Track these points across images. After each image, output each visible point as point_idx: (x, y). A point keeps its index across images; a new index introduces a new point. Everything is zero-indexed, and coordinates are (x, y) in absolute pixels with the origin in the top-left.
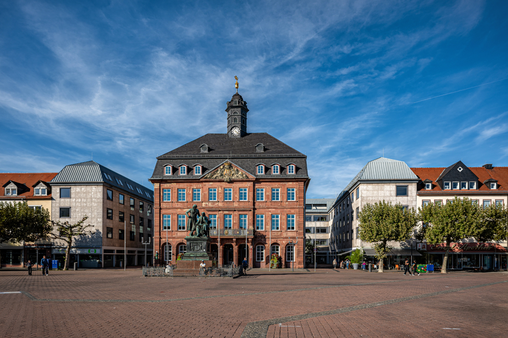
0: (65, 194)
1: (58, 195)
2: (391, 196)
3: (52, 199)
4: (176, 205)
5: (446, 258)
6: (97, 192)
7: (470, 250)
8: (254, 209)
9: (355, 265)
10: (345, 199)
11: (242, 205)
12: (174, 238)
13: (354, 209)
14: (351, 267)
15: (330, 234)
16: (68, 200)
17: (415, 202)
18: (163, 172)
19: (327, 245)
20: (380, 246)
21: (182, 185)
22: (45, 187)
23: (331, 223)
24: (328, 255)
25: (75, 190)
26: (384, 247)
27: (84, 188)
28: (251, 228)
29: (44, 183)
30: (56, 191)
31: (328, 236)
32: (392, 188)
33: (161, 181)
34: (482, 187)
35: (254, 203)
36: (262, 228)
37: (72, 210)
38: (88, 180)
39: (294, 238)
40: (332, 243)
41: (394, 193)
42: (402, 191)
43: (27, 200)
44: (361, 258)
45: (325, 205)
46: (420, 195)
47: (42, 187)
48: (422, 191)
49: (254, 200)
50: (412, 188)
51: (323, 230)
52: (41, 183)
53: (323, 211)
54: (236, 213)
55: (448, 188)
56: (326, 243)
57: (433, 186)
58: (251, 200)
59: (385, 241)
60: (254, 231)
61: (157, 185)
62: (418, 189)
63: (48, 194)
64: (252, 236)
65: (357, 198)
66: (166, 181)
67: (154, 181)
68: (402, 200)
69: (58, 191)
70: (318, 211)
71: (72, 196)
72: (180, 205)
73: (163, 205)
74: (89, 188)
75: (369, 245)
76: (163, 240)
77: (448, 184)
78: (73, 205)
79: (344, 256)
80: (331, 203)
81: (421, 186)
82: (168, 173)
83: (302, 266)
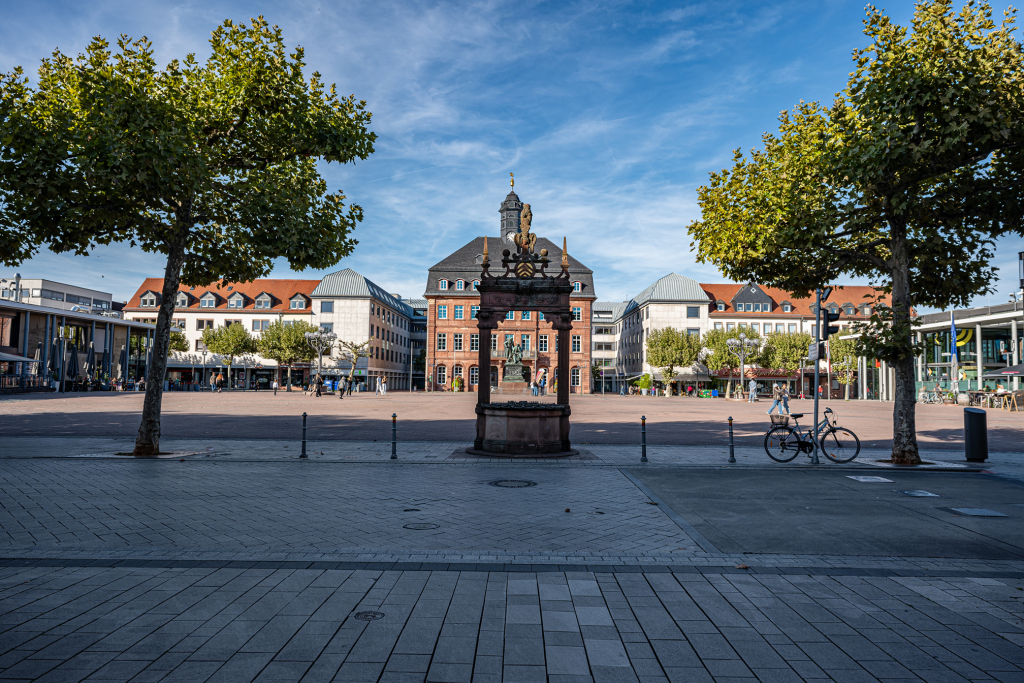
0: (327, 308)
1: (319, 309)
2: (682, 317)
3: (312, 313)
4: (453, 323)
5: (729, 383)
6: (364, 307)
7: (763, 376)
8: (538, 329)
9: (644, 391)
10: (634, 313)
11: (524, 324)
12: (450, 359)
13: (645, 328)
14: (641, 393)
15: (616, 352)
16: (329, 315)
17: (705, 323)
18: (437, 286)
19: (612, 366)
20: (667, 371)
21: (459, 302)
22: (303, 300)
23: (617, 338)
24: (613, 380)
25: (337, 303)
26: (671, 372)
27: (348, 302)
28: (534, 349)
29: (303, 295)
30: (316, 304)
31: (614, 354)
32: (683, 308)
33: (437, 298)
34: (777, 309)
35: (538, 323)
36: (545, 350)
37: (335, 326)
38: (354, 293)
39: (579, 361)
40: (620, 364)
41: (685, 314)
42: (693, 313)
43: (283, 314)
44: (650, 382)
45: (611, 312)
46: (711, 317)
47: (299, 301)
48: (713, 313)
49: (537, 319)
50: (704, 309)
51: (608, 347)
52: (299, 295)
53: (608, 320)
54: (519, 333)
55: (741, 310)
56: (611, 364)
57: (727, 307)
58: (535, 320)
59: (672, 366)
60: (538, 353)
61: (432, 301)
62: (710, 311)
63: (306, 307)
64: (536, 359)
65: (647, 317)
66: (442, 298)
67: (428, 297)
68: (693, 323)
69: (319, 304)
70: (600, 320)
71: (335, 310)
72: (457, 323)
73: (438, 323)
74: (354, 302)
75: (657, 370)
76: (438, 362)
77: (741, 306)
78: (335, 321)
79: (633, 381)
80: (618, 312)
81: (713, 307)
82: (443, 287)
83: (588, 391)
